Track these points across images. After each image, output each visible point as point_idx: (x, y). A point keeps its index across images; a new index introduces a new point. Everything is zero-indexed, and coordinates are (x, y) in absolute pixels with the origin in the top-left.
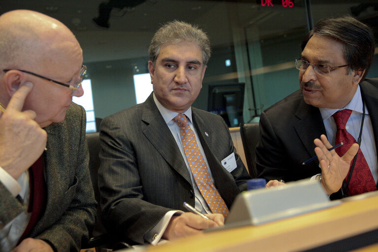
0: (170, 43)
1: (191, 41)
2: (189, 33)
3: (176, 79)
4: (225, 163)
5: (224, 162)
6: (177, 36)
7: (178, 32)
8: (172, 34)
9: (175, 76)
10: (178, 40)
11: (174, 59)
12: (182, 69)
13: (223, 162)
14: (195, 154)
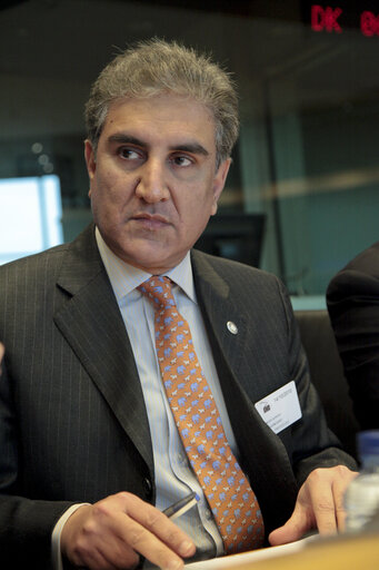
0: (130, 98)
1: (184, 95)
2: (180, 72)
3: (141, 189)
4: (267, 409)
5: (263, 405)
6: (148, 79)
7: (151, 69)
8: (137, 72)
9: (139, 181)
10: (150, 91)
11: (137, 137)
12: (156, 163)
13: (259, 406)
14: (188, 378)
